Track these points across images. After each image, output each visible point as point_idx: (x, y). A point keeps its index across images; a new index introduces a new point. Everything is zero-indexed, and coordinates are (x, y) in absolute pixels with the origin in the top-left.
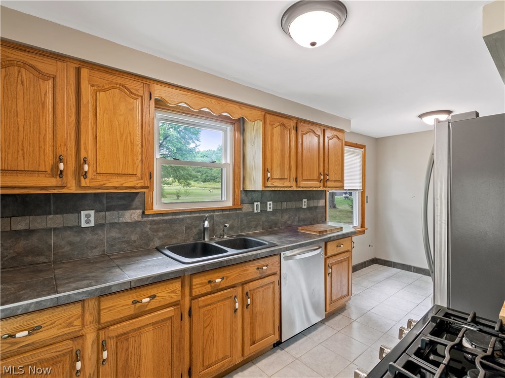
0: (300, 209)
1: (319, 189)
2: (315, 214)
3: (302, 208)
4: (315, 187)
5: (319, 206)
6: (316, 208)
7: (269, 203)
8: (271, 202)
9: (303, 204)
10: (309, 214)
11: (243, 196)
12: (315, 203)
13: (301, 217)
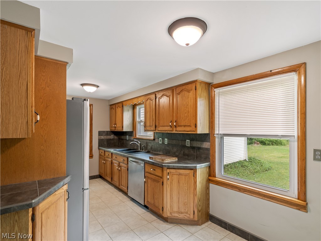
0: (184, 146)
1: (172, 132)
2: (198, 153)
3: (186, 146)
4: (169, 131)
5: (203, 148)
6: (199, 148)
7: (165, 139)
8: (167, 139)
9: (187, 143)
10: (192, 152)
11: (155, 134)
12: (198, 144)
13: (186, 152)
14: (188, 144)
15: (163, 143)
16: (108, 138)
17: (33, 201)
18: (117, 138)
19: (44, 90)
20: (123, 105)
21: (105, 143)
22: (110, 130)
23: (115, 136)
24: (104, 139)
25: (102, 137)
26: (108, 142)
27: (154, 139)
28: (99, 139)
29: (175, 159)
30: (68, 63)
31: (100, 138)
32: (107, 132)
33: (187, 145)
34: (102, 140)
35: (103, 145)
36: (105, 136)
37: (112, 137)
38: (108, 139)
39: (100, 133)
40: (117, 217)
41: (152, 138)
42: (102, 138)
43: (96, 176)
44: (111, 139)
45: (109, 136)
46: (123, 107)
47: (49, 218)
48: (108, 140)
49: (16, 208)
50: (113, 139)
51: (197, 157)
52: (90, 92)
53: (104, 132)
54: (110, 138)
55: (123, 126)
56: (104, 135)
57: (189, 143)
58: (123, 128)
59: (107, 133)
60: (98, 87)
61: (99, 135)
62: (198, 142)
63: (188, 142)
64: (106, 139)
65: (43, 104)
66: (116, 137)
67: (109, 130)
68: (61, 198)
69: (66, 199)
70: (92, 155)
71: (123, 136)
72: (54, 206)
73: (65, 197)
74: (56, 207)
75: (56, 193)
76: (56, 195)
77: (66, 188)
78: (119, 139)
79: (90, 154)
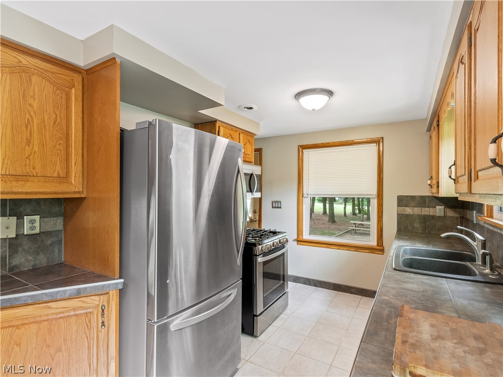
16: (426, 213)
18: (456, 215)
20: (438, 121)
22: (431, 195)
23: (448, 210)
24: (413, 215)
25: (408, 211)
26: (424, 222)
28: (398, 215)
31: (404, 213)
32: (423, 197)
34: (407, 216)
35: (410, 228)
36: (416, 209)
37: (438, 210)
38: (424, 215)
39: (402, 201)
42: (406, 213)
44: (433, 217)
45: (427, 209)
46: (439, 125)
48: (425, 219)
53: (413, 197)
54: (431, 214)
55: (438, 184)
56: (413, 204)
58: (438, 186)
59: (422, 201)
61: (399, 205)
64: (419, 215)
65: (96, 146)
66: (450, 213)
67: (426, 193)
68: (74, 318)
69: (100, 324)
70: (381, 248)
71: (468, 211)
72: (41, 327)
73: (96, 320)
74: (50, 331)
75: (49, 304)
76: (50, 307)
77: (97, 303)
78: (462, 218)
79: (378, 245)
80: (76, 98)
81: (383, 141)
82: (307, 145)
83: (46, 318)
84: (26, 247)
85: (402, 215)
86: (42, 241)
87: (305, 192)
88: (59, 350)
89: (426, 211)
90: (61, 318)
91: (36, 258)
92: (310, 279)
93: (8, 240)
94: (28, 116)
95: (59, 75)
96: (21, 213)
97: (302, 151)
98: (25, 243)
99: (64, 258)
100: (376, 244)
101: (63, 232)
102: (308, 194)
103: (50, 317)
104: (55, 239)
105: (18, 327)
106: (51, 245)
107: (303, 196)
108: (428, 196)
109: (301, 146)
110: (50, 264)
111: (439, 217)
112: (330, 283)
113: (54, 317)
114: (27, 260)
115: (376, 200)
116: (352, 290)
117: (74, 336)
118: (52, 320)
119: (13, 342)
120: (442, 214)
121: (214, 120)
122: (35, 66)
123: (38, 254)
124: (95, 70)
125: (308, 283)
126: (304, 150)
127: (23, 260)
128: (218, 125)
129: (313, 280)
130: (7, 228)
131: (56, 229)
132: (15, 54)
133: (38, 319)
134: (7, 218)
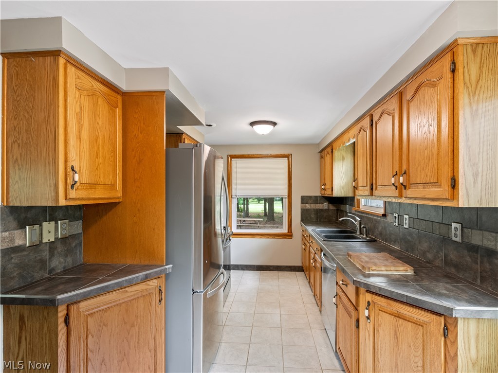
0: (447, 241)
2: (487, 265)
3: (451, 240)
6: (491, 253)
8: (407, 217)
9: (453, 232)
10: (468, 259)
11: (387, 205)
12: (488, 240)
13: (452, 256)
14: (456, 235)
15: (401, 224)
17: (59, 297)
18: (333, 208)
19: (137, 138)
20: (332, 149)
21: (313, 216)
22: (320, 195)
23: (330, 205)
24: (310, 209)
25: (308, 206)
26: (317, 214)
27: (384, 215)
28: (302, 209)
29: (406, 271)
30: (165, 92)
31: (305, 208)
32: (316, 197)
33: (454, 239)
34: (307, 210)
35: (309, 218)
36: (312, 205)
37: (325, 205)
38: (317, 209)
39: (304, 200)
40: (281, 354)
41: (382, 212)
42: (306, 208)
43: (297, 267)
44: (322, 210)
45: (318, 205)
46: (332, 152)
47: (106, 325)
48: (318, 211)
49: (39, 301)
50: (328, 210)
51: (483, 279)
52: (263, 134)
53: (310, 197)
54: (321, 208)
55: (332, 188)
56: (311, 202)
57: (459, 233)
58: (332, 190)
59: (316, 200)
60: (274, 124)
61: (302, 203)
62: (486, 233)
63: (456, 228)
64: (314, 209)
65: (136, 158)
66: (331, 207)
67: (318, 194)
68: (142, 298)
69: (158, 301)
70: (291, 234)
71: (342, 205)
72: (121, 308)
73: (155, 297)
74: (127, 310)
75: (126, 289)
76: (127, 292)
77: (156, 285)
78: (337, 210)
79: (288, 232)
80: (119, 117)
81: (291, 157)
82: (235, 155)
83: (123, 301)
84: (59, 250)
85: (304, 209)
86: (70, 244)
87: (233, 194)
88: (133, 325)
89: (318, 206)
90: (133, 299)
91: (66, 260)
92: (238, 265)
93: (48, 244)
94: (97, 133)
95: (111, 97)
96: (56, 218)
97: (231, 160)
98: (59, 246)
99: (83, 259)
100: (287, 231)
101: (82, 234)
102: (236, 196)
103: (126, 300)
104: (77, 242)
105: (105, 310)
106: (75, 246)
107: (231, 197)
108: (319, 196)
109: (230, 156)
110: (74, 265)
111: (325, 210)
112: (254, 266)
113: (129, 299)
114: (60, 262)
115: (287, 200)
116: (271, 268)
117: (142, 313)
118: (128, 302)
119: (102, 324)
120: (326, 208)
121: (181, 132)
122: (100, 90)
123: (67, 256)
124: (134, 94)
125: (236, 269)
126: (233, 159)
127: (57, 263)
128: (184, 136)
129: (240, 265)
130: (50, 232)
131: (78, 232)
132: (90, 79)
133: (118, 302)
134: (48, 223)
